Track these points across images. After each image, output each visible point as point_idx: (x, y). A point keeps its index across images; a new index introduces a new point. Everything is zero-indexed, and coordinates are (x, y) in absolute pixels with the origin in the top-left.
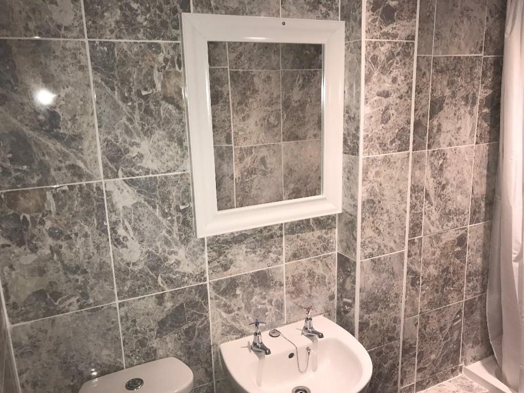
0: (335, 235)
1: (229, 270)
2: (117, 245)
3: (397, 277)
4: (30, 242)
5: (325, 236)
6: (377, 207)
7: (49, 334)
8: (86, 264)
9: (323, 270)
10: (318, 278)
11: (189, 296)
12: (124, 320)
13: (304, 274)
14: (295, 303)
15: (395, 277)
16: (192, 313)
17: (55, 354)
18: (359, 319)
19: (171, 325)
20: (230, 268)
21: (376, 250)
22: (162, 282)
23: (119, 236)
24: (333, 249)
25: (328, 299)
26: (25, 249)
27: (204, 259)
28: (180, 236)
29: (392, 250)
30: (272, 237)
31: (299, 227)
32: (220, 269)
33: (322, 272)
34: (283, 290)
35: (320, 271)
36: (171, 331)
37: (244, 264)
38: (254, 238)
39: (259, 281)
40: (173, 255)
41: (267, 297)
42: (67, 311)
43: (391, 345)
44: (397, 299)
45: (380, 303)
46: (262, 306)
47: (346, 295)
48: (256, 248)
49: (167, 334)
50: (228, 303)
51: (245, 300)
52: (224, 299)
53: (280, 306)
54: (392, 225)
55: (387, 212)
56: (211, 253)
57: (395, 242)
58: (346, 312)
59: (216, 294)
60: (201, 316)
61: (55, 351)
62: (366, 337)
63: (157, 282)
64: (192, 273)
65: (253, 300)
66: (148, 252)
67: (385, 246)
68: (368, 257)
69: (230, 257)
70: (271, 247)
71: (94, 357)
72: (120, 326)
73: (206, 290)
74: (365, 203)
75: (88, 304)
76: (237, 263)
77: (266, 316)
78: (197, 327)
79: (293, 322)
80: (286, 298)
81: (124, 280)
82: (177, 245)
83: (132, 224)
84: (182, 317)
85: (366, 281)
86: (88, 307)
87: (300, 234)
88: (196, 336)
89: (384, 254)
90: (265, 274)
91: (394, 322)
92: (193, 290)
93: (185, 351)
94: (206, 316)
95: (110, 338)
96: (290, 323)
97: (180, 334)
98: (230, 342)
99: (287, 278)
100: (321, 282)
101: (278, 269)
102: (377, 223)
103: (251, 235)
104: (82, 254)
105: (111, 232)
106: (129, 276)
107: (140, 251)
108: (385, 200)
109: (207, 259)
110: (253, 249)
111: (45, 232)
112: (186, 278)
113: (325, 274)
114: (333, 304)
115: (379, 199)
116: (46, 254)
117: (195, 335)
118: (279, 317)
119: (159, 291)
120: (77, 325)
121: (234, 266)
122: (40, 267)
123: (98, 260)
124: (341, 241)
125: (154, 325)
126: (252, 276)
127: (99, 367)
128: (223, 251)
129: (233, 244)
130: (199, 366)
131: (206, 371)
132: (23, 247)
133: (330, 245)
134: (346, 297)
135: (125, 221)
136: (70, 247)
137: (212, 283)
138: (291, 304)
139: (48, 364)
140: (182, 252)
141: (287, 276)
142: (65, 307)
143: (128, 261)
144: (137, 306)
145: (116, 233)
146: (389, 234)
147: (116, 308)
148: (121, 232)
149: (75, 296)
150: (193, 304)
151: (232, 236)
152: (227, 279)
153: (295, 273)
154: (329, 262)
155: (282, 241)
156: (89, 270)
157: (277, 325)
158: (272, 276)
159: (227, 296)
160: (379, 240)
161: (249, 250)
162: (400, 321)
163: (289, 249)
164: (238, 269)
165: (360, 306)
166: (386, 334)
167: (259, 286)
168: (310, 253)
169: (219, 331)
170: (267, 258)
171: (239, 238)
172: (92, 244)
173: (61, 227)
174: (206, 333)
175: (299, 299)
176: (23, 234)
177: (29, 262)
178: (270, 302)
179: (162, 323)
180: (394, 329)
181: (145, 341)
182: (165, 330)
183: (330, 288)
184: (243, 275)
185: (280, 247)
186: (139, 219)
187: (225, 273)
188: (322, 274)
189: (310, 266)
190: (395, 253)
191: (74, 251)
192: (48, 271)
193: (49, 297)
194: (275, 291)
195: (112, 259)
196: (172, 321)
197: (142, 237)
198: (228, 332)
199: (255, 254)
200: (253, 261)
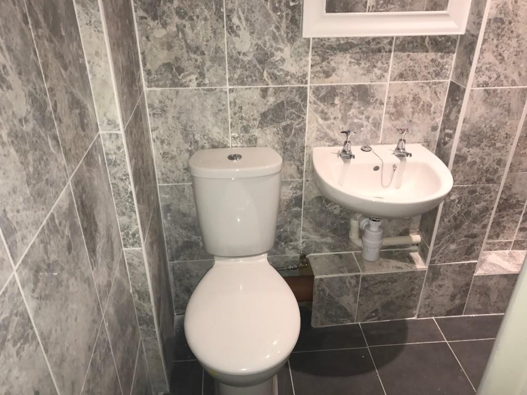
0: (452, 60)
1: (331, 78)
2: (232, 33)
3: (513, 115)
4: (161, 18)
5: (440, 60)
6: (506, 29)
7: (174, 103)
8: (205, 46)
9: (430, 97)
10: (424, 105)
11: (290, 95)
12: (232, 105)
13: (408, 98)
14: (393, 125)
15: (511, 114)
16: (292, 112)
17: (178, 121)
18: (457, 151)
19: (271, 119)
20: (331, 76)
21: (493, 79)
22: (267, 77)
23: (234, 24)
24: (446, 77)
25: (430, 129)
26: (158, 24)
27: (308, 62)
28: (287, 33)
29: (514, 83)
30: (379, 51)
31: (412, 45)
32: (322, 75)
33: (429, 99)
34: (382, 109)
35: (426, 97)
36: (271, 124)
37: (346, 74)
38: (360, 49)
39: (358, 95)
40: (279, 51)
41: (365, 112)
42: (188, 86)
43: (488, 187)
44: (508, 140)
45: (485, 139)
46: (359, 120)
47: (449, 126)
48: (360, 60)
49: (267, 126)
50: (326, 111)
51: (342, 111)
52: (322, 106)
53: (377, 124)
54: (521, 53)
55: (518, 36)
56: (315, 57)
57: (520, 74)
58: (445, 143)
59: (315, 99)
60: (299, 117)
61: (178, 118)
62: (460, 172)
63: (263, 76)
64: (295, 73)
65: (350, 113)
66: (257, 45)
67: (506, 77)
68: (481, 85)
69: (333, 64)
70: (377, 62)
71: (207, 131)
72: (229, 109)
73: (306, 93)
74: (492, 21)
75: (204, 84)
76: (339, 72)
77: (361, 131)
78: (294, 126)
79: (388, 144)
80: (385, 118)
81: (235, 68)
82: (283, 43)
83: (245, 14)
84: (282, 114)
85: (474, 112)
86: (204, 86)
87: (411, 54)
88: (292, 135)
89: (502, 86)
90: (367, 88)
91: (497, 164)
92: (294, 91)
93: (282, 146)
94: (303, 118)
95: (220, 118)
96: (385, 144)
97: (278, 129)
98: (323, 148)
99: (389, 98)
100: (426, 110)
101: (380, 86)
102: (502, 48)
103: (357, 45)
104: (201, 36)
105: (226, 19)
106: (239, 65)
107: (251, 43)
108: (518, 22)
109: (310, 63)
110: (357, 60)
111: (173, 10)
112: (289, 77)
113: (432, 103)
114: (435, 136)
115: (510, 19)
116: (174, 31)
117: (291, 133)
118: (375, 136)
119: (264, 85)
120: (195, 100)
121: (336, 74)
122: (168, 42)
123: (214, 45)
124: (456, 68)
125: (257, 115)
126: (352, 88)
127: (211, 141)
128: (326, 57)
129: (338, 51)
130: (292, 162)
131: (298, 168)
132: (156, 22)
133: (444, 71)
134: (448, 129)
135: (239, 10)
136: (193, 28)
137: (312, 87)
138: (389, 125)
139: (173, 127)
140: (287, 51)
141: (389, 96)
142: (186, 82)
143: (240, 51)
144: (244, 95)
145: (231, 21)
146: (514, 63)
147: (226, 92)
148: (235, 20)
149: (195, 74)
150: (293, 104)
151: (338, 43)
152: (327, 86)
153: (398, 94)
154: (438, 90)
155: (389, 57)
156: (206, 52)
157: (370, 142)
158: (373, 93)
159: (326, 104)
160: (500, 68)
161: (353, 61)
162: (505, 165)
163: (396, 67)
164: (339, 78)
165: (460, 138)
166: (485, 175)
167: (359, 100)
168: (419, 76)
169: (314, 135)
170: (370, 73)
171: (345, 46)
172: (210, 29)
173: (186, 7)
174: (302, 134)
175: (398, 122)
176: (157, 9)
177: (160, 36)
178: (368, 118)
179: (264, 115)
180: (496, 171)
181: (249, 128)
182: (266, 123)
183: (434, 118)
184: (343, 86)
185: (387, 63)
186: (251, 10)
187: (326, 80)
188: (428, 102)
189: (417, 90)
190: (516, 87)
191: (195, 31)
192: (174, 47)
193: (174, 70)
194: (374, 108)
195: (226, 46)
196: (273, 115)
197: (253, 29)
198: (322, 138)
199: (359, 66)
200: (355, 73)
